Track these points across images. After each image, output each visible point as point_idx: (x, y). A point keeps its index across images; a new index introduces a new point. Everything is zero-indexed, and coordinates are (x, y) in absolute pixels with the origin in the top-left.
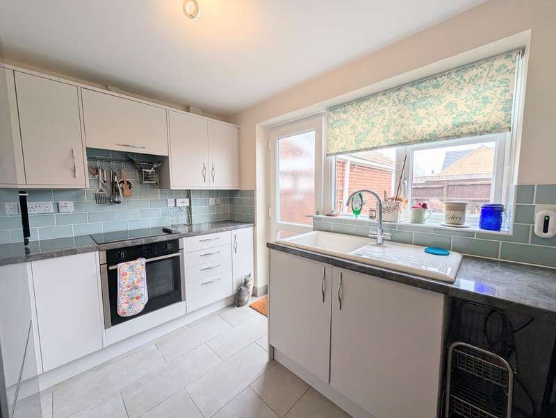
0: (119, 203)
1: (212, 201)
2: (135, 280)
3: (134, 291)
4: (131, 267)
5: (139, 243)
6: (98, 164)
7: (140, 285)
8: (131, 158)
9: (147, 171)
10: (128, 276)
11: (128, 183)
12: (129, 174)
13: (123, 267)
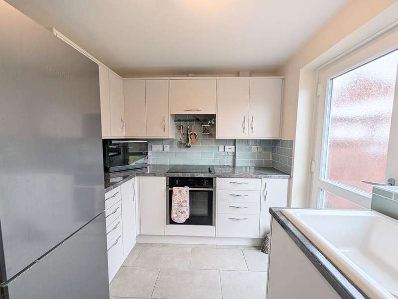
0: (189, 147)
1: (254, 148)
2: (182, 200)
3: (180, 207)
4: (180, 191)
5: (187, 176)
6: (182, 123)
7: (184, 204)
8: (198, 118)
9: (206, 126)
10: (177, 197)
11: (195, 134)
12: (196, 129)
13: (176, 190)
